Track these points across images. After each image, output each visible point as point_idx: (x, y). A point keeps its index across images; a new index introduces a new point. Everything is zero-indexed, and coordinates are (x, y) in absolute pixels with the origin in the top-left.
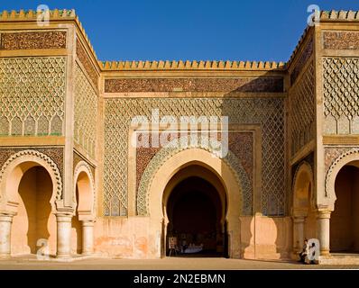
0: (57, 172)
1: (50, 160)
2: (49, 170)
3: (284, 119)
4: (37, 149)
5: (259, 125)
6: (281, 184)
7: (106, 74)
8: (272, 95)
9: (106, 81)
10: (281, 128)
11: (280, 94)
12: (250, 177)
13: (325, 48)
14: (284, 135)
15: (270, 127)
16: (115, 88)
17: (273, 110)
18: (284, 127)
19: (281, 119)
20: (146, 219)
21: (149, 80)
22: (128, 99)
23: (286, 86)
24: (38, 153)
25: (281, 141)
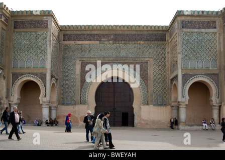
0: (43, 84)
1: (39, 79)
2: (39, 83)
3: (167, 55)
4: (33, 74)
5: (152, 58)
6: (165, 88)
7: (64, 32)
8: (159, 43)
9: (64, 35)
10: (165, 59)
11: (164, 42)
12: (147, 84)
13: (183, 27)
14: (167, 63)
15: (158, 59)
16: (69, 39)
17: (160, 50)
18: (167, 59)
19: (165, 55)
20: (86, 106)
21: (88, 35)
22: (76, 44)
23: (167, 38)
24: (33, 76)
25: (164, 66)
